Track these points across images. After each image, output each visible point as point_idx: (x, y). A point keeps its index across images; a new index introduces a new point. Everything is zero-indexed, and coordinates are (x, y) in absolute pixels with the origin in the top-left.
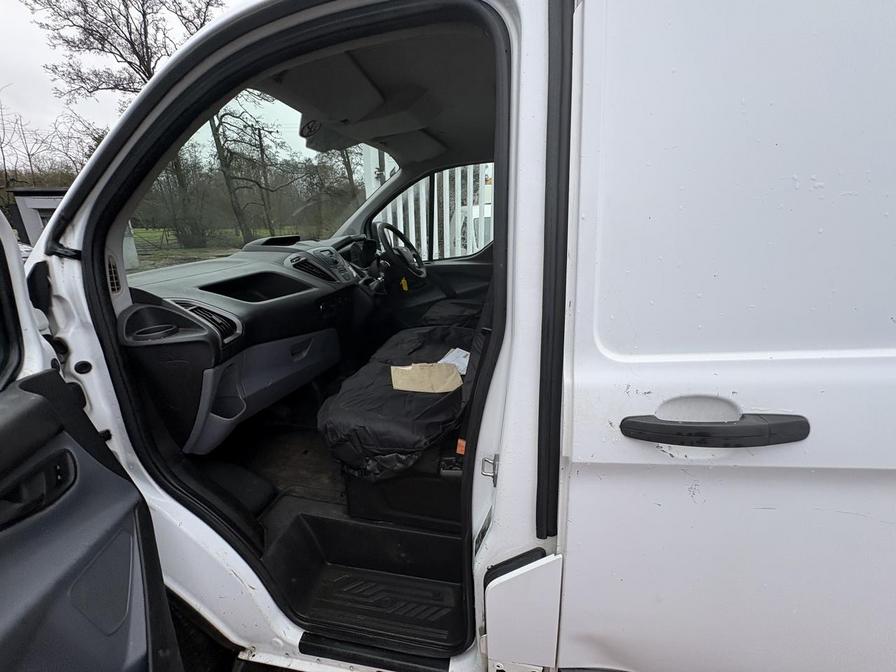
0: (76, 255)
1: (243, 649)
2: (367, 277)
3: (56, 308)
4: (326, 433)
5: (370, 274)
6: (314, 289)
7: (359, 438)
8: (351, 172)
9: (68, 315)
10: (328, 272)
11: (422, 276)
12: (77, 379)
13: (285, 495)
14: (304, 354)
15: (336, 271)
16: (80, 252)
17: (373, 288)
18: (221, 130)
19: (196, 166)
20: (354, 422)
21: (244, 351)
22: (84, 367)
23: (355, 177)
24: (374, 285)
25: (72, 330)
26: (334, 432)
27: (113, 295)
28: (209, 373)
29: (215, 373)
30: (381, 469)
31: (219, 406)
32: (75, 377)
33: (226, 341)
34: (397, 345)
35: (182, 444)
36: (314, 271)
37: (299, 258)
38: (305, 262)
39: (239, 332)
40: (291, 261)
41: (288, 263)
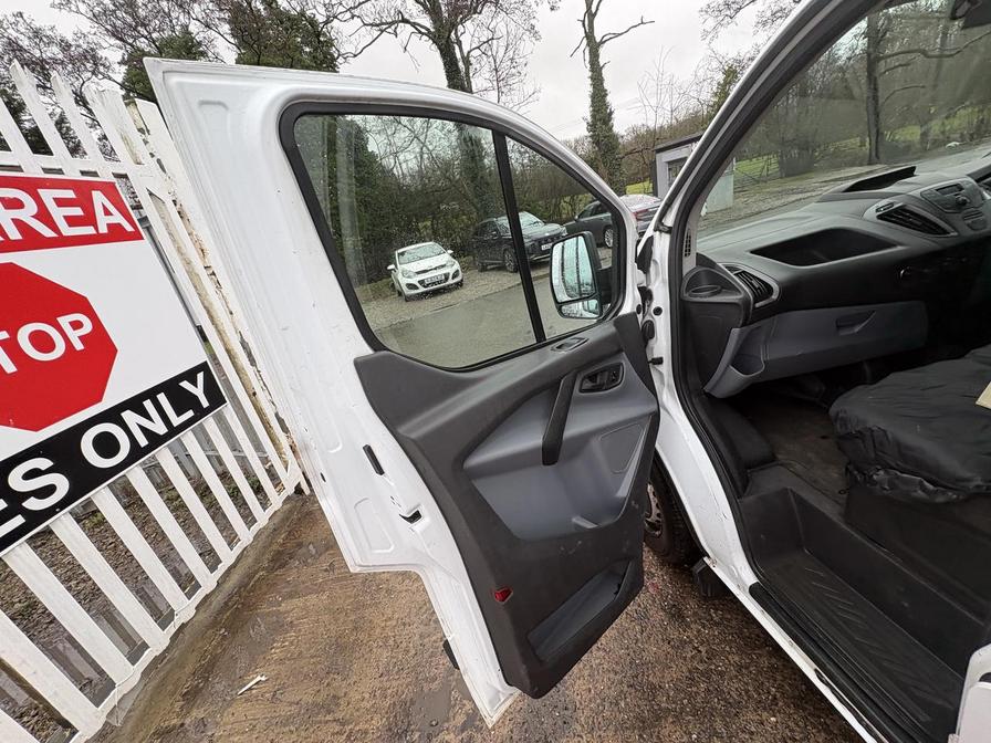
0: (669, 231)
1: (709, 557)
3: (652, 269)
4: (836, 421)
6: (899, 248)
7: (873, 441)
9: (657, 274)
10: (937, 221)
12: (652, 318)
13: (782, 465)
14: (857, 329)
15: (955, 218)
16: (671, 228)
20: (875, 421)
21: (776, 317)
22: (658, 311)
25: (657, 284)
26: (844, 422)
27: (685, 259)
28: (735, 331)
29: (742, 332)
30: (893, 486)
31: (739, 362)
33: (757, 305)
35: (705, 382)
36: (911, 223)
37: (892, 204)
38: (902, 210)
39: (774, 297)
40: (877, 211)
41: (871, 213)
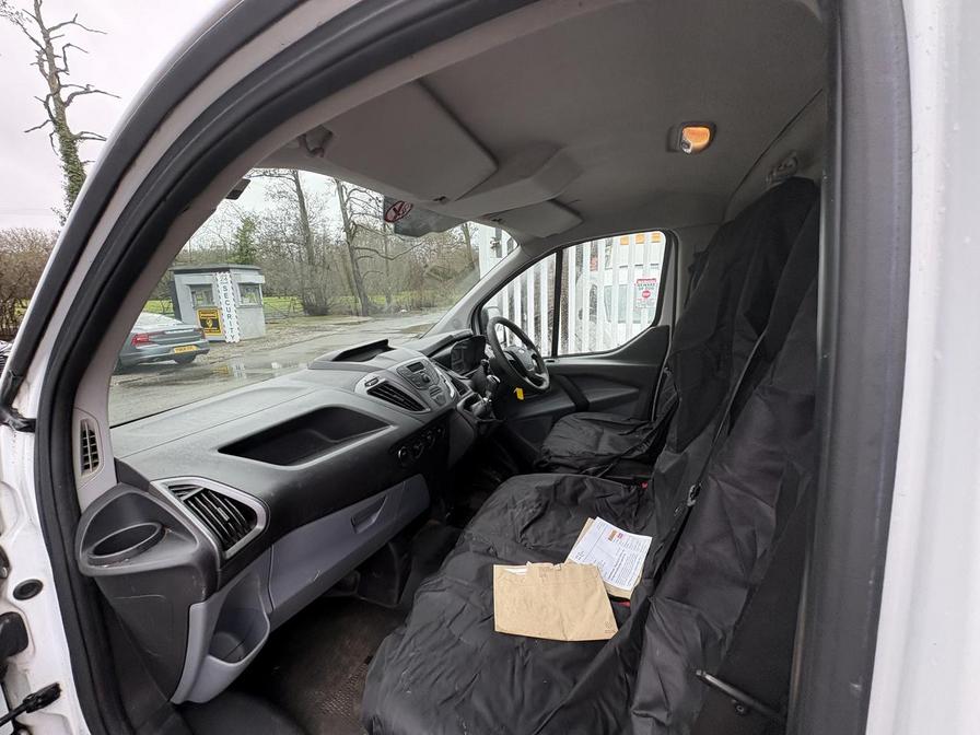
0: (29, 426)
2: (470, 393)
5: (476, 388)
6: (392, 428)
8: (468, 238)
9: (17, 511)
10: (415, 397)
11: (544, 386)
12: (15, 607)
14: (374, 520)
15: (426, 394)
16: (33, 421)
17: (476, 412)
18: (348, 205)
19: (325, 239)
21: (272, 547)
22: (29, 590)
23: (472, 242)
24: (478, 407)
25: (18, 532)
27: (82, 478)
28: (198, 611)
29: (209, 607)
31: (219, 645)
32: (13, 605)
34: (506, 507)
36: (395, 399)
37: (376, 379)
38: (386, 385)
39: (260, 527)
40: (366, 385)
41: (361, 388)
